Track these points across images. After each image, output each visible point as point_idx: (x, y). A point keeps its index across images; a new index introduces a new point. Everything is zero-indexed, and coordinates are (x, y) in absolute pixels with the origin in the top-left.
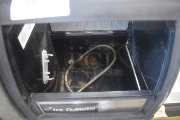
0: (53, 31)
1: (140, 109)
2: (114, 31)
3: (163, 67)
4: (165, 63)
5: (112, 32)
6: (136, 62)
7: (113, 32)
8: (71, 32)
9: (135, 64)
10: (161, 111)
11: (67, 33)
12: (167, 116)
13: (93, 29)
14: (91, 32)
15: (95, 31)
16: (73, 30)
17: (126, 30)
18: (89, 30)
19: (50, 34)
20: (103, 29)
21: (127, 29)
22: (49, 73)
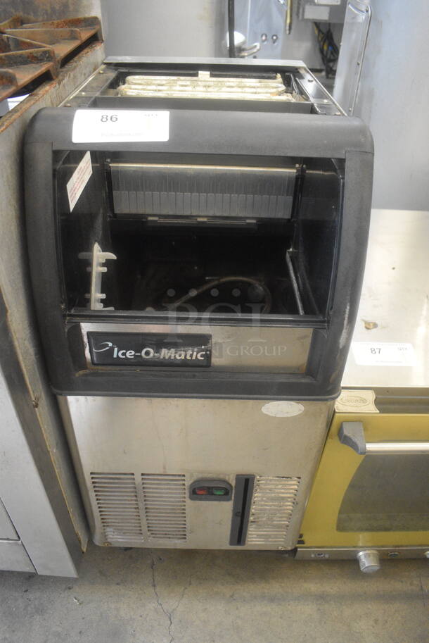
0: (117, 211)
2: (260, 220)
5: (254, 221)
6: (304, 284)
7: (258, 221)
8: (159, 216)
9: (301, 288)
11: (150, 218)
12: (378, 411)
13: (211, 213)
14: (205, 220)
15: (215, 217)
16: (164, 212)
18: (203, 214)
19: (110, 217)
20: (233, 214)
21: (290, 217)
22: (104, 296)
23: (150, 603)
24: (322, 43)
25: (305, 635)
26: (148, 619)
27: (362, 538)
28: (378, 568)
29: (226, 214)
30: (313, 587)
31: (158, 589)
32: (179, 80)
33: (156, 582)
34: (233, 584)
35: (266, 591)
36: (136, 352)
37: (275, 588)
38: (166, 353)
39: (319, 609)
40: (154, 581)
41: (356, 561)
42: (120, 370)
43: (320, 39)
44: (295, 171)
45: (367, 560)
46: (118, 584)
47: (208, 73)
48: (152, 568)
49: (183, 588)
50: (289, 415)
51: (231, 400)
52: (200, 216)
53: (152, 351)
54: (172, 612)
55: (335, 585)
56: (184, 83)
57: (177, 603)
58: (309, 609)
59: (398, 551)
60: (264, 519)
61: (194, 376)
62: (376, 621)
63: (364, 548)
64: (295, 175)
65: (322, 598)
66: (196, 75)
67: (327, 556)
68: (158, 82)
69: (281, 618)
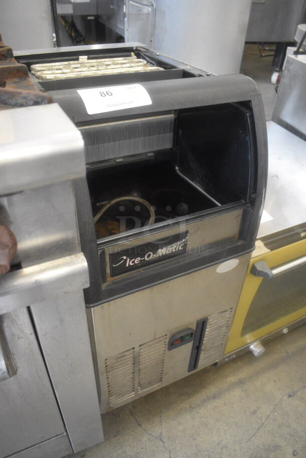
1: (237, 235)
3: (250, 157)
4: (251, 153)
5: (152, 154)
7: (154, 153)
10: (259, 247)
12: (270, 251)
13: (123, 155)
14: (121, 160)
17: (171, 149)
20: (137, 152)
21: (172, 147)
23: (143, 437)
24: (70, 32)
25: (244, 408)
26: (147, 447)
27: (248, 338)
28: (264, 351)
29: (132, 154)
30: (232, 379)
31: (143, 426)
32: (69, 64)
33: (139, 423)
34: (188, 399)
35: (208, 394)
36: (141, 258)
37: (212, 390)
38: (162, 252)
39: (243, 390)
40: (138, 423)
41: (250, 353)
42: (129, 275)
43: (67, 28)
44: (173, 115)
45: (256, 349)
46: (115, 436)
47: (87, 57)
48: (132, 415)
49: (159, 417)
50: (231, 269)
51: (200, 271)
52: (117, 158)
53: (151, 253)
54: (160, 435)
55: (244, 372)
56: (75, 66)
57: (160, 429)
58: (237, 393)
59: (270, 336)
60: (210, 345)
61: (178, 262)
62: (275, 381)
63: (252, 343)
64: (173, 118)
65: (241, 382)
66: (77, 59)
67: (234, 356)
68: (57, 67)
69: (225, 405)
